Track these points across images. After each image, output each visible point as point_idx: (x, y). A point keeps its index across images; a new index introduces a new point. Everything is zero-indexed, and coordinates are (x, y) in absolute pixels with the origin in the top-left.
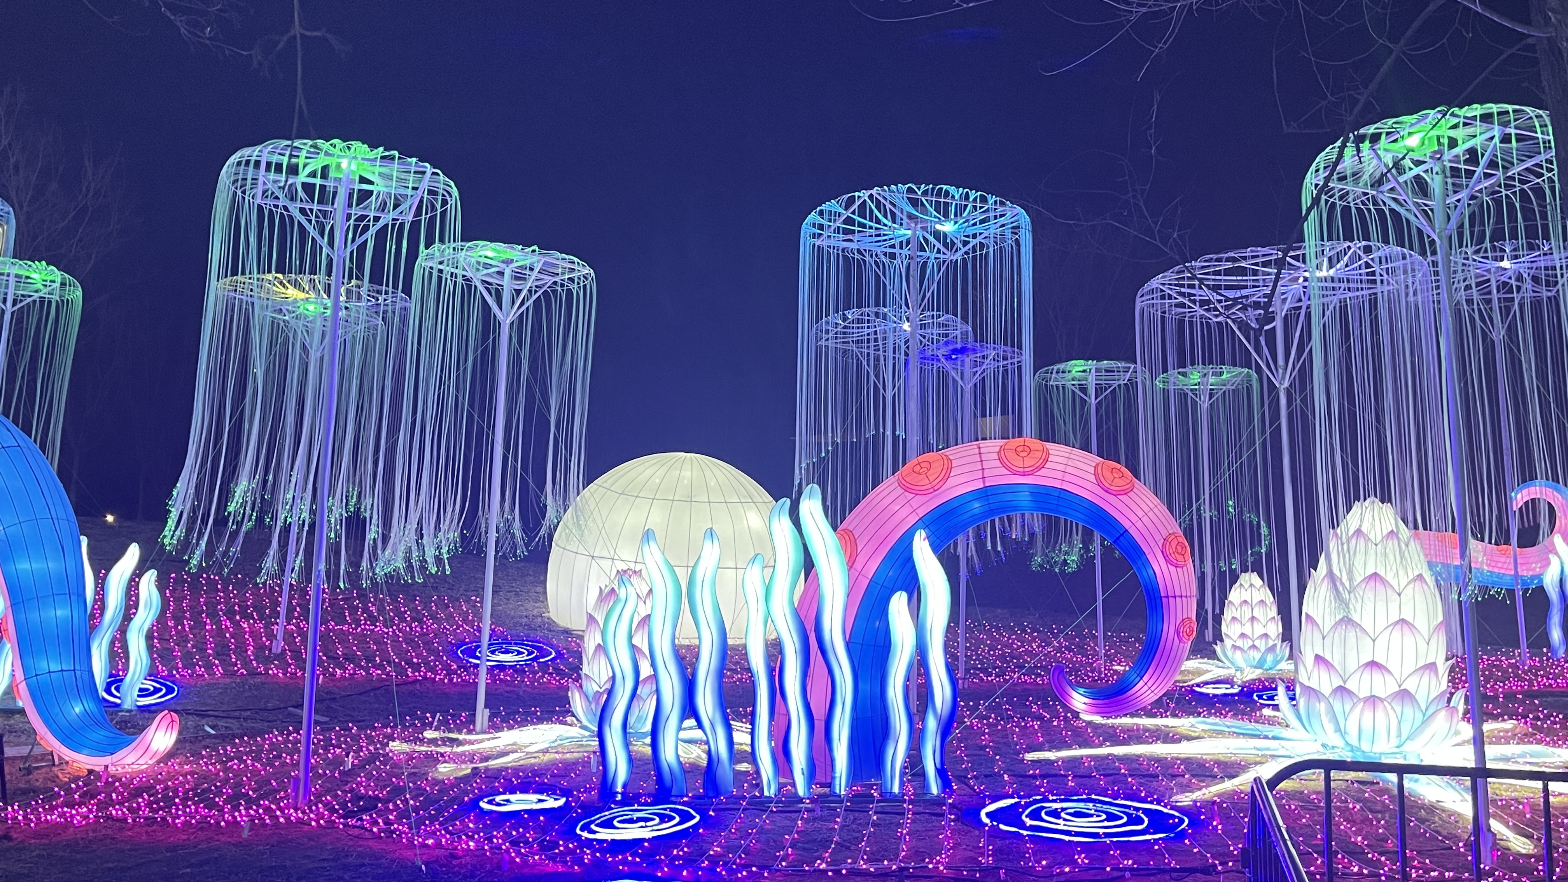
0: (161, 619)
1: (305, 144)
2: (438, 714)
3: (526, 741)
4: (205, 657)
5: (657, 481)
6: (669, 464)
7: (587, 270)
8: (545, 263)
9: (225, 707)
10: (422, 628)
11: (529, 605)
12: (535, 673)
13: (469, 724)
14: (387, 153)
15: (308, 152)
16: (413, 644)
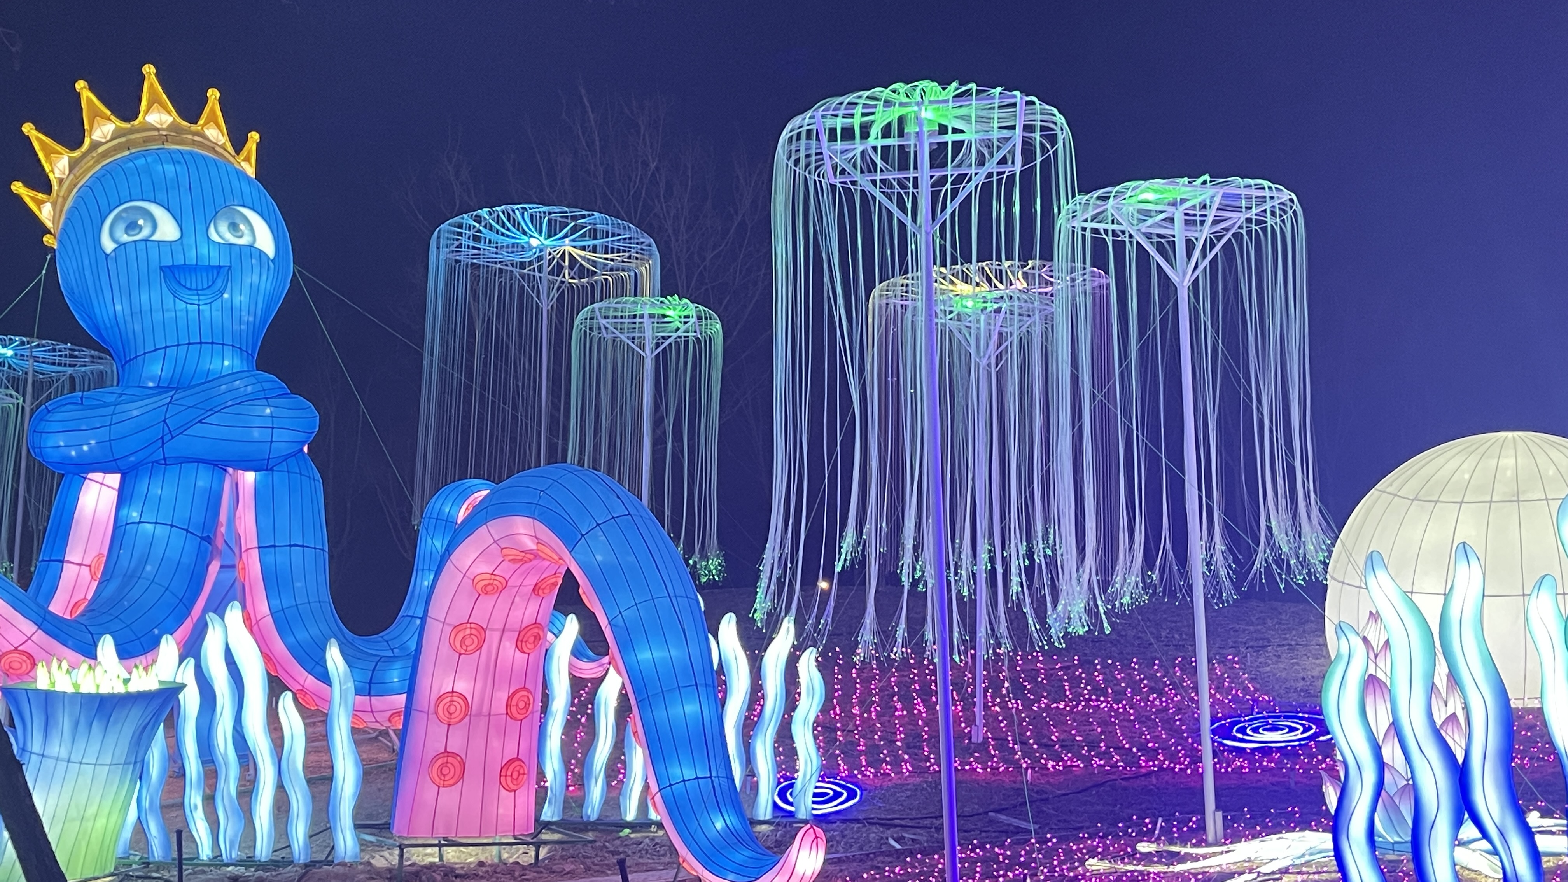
0: (825, 709)
1: (860, 97)
2: (1160, 820)
3: (1265, 856)
4: (893, 752)
5: (1467, 476)
6: (1482, 450)
7: (1287, 195)
8: (1225, 196)
9: (914, 814)
10: (1161, 702)
11: (1308, 663)
12: (1312, 756)
13: (1198, 835)
14: (964, 88)
15: (865, 106)
16: (1150, 723)
